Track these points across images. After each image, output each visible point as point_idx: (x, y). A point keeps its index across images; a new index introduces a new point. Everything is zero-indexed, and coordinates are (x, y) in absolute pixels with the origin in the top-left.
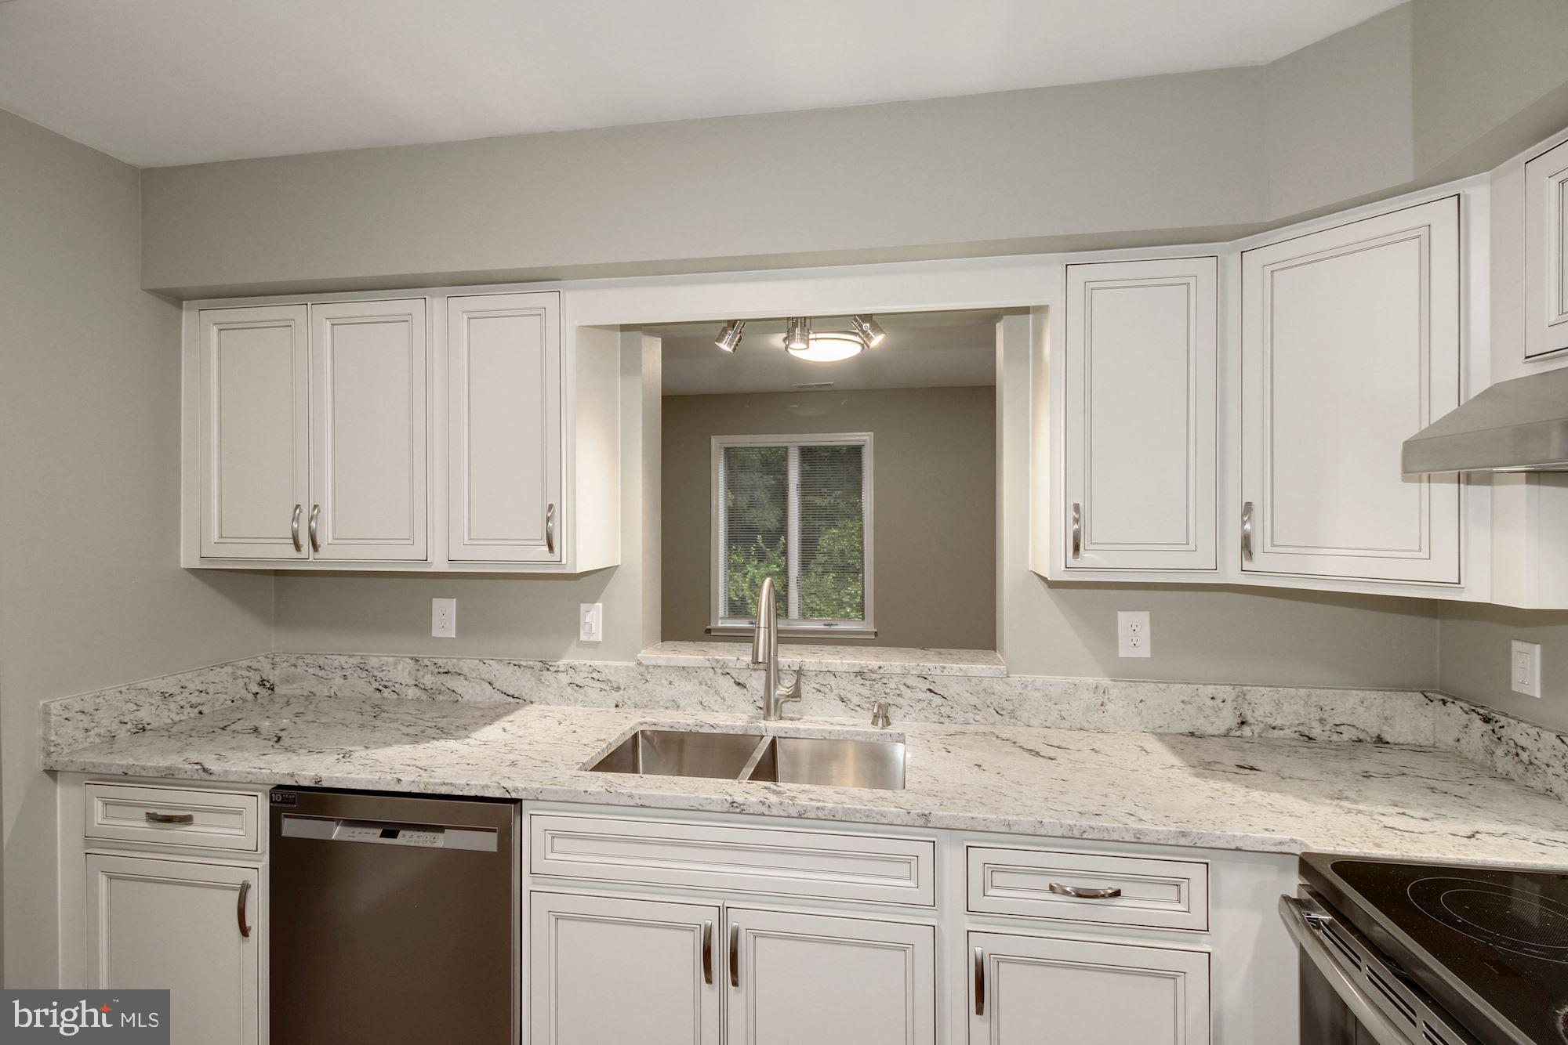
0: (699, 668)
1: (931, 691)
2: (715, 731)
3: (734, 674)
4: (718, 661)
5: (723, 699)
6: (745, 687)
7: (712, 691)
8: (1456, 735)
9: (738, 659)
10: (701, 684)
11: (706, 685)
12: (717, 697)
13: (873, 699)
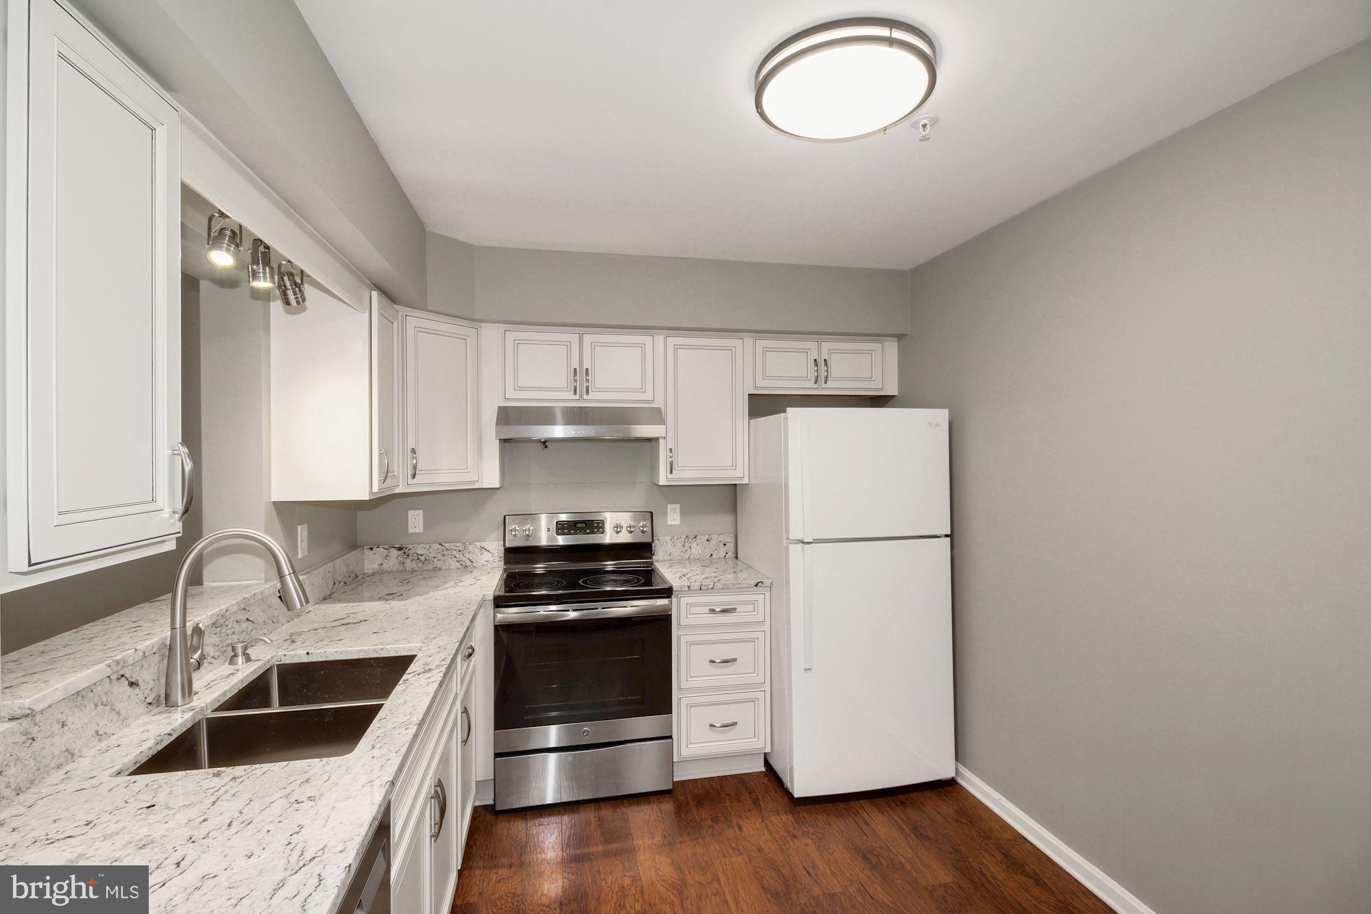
0: (95, 684)
1: (247, 620)
2: (172, 738)
3: (128, 673)
4: (118, 662)
5: (118, 713)
6: (138, 685)
7: (108, 708)
8: (380, 562)
9: (136, 650)
10: (96, 705)
11: (102, 704)
12: (113, 715)
13: (221, 646)
